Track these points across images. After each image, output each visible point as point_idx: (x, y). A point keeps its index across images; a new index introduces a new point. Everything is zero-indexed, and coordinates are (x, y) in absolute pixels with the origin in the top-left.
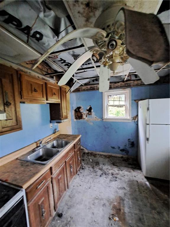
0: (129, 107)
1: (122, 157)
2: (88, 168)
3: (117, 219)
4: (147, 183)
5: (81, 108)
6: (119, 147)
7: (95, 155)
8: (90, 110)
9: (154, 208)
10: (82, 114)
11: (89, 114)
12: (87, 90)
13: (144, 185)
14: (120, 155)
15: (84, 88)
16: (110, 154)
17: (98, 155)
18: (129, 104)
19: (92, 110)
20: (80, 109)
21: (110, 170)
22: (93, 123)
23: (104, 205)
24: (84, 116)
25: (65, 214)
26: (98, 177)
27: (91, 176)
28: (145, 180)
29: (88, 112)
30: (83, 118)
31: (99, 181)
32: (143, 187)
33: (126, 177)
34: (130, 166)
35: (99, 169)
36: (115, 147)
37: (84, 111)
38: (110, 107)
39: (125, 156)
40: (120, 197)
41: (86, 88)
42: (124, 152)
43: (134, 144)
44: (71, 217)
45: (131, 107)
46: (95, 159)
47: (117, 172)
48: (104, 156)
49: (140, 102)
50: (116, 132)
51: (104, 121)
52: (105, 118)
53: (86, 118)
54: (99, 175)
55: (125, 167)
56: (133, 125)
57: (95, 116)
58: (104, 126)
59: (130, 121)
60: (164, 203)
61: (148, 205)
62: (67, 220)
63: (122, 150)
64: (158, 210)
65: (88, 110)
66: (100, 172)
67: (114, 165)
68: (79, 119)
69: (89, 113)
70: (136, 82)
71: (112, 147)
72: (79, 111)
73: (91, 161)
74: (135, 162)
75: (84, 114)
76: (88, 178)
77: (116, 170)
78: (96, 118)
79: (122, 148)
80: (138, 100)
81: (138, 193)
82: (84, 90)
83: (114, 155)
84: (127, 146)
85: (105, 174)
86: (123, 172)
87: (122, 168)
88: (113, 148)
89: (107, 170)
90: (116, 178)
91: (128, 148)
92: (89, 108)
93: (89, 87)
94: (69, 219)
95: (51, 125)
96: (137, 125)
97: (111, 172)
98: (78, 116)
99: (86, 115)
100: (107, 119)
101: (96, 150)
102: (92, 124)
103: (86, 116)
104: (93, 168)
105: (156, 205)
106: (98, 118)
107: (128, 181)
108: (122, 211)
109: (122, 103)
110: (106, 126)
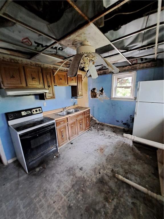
2: (94, 131)
3: (99, 151)
4: (132, 144)
6: (122, 121)
10: (96, 94)
11: (102, 94)
13: (128, 144)
14: (122, 128)
16: (114, 126)
17: (106, 125)
22: (104, 101)
25: (74, 144)
26: (99, 135)
27: (95, 134)
29: (100, 92)
30: (96, 97)
35: (102, 132)
37: (97, 92)
38: (118, 88)
39: (126, 129)
42: (126, 126)
45: (135, 88)
46: (102, 127)
52: (113, 97)
67: (114, 132)
70: (142, 65)
72: (94, 91)
73: (99, 128)
77: (113, 135)
78: (106, 97)
81: (120, 147)
83: (118, 127)
84: (129, 120)
88: (118, 121)
89: (107, 134)
90: (111, 138)
91: (129, 123)
92: (101, 89)
93: (102, 71)
95: (72, 100)
103: (99, 96)
107: (118, 141)
108: (104, 150)
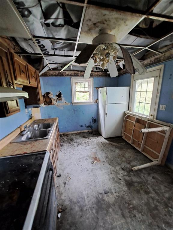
0: (92, 93)
1: (88, 132)
2: (65, 144)
3: (96, 162)
4: (106, 141)
5: (50, 93)
6: (86, 125)
7: (67, 135)
8: (59, 96)
9: (112, 151)
10: (52, 100)
11: (59, 100)
12: (55, 75)
13: (105, 142)
14: (86, 131)
15: (52, 72)
16: (79, 132)
17: (70, 134)
18: (92, 90)
19: (62, 96)
20: (49, 95)
21: (83, 141)
22: (64, 108)
23: (86, 159)
24: (54, 102)
25: (62, 174)
26: (76, 147)
27: (71, 148)
28: (105, 140)
29: (57, 97)
30: (52, 104)
31: (78, 149)
32: (105, 143)
33: (94, 142)
34: (95, 135)
35: (75, 143)
36: (83, 125)
37: (53, 97)
38: (77, 93)
39: (90, 131)
40: (94, 152)
41: (54, 73)
42: (89, 128)
43: (96, 120)
44: (67, 174)
45: (93, 93)
46: (68, 137)
47: (88, 141)
48: (75, 134)
49: (100, 89)
50: (83, 113)
51: (73, 104)
52: (74, 102)
53: (56, 104)
54: (76, 146)
55: (92, 136)
56: (95, 107)
57: (65, 101)
58: (74, 109)
59: (93, 104)
60: (116, 147)
61: (109, 150)
62: (66, 176)
63: (88, 127)
64: (114, 150)
65: (57, 96)
66: (76, 145)
67: (84, 138)
68: (49, 105)
69: (59, 98)
70: (96, 73)
71: (80, 126)
72: (48, 96)
73: (66, 139)
74: (97, 133)
75: (54, 99)
76: (69, 150)
77: (86, 140)
78: (66, 102)
79: (87, 125)
80: (97, 88)
81: (103, 147)
82: (52, 75)
83: (82, 131)
84: (91, 123)
85: (81, 144)
86: (91, 140)
87: (90, 138)
88: (82, 126)
89: (81, 142)
90: (88, 144)
91: (92, 124)
92: (58, 93)
93: (57, 72)
94: (67, 175)
95: (26, 110)
96: (98, 106)
97: (83, 142)
98: (47, 102)
99: (55, 100)
100: (76, 103)
101: (67, 131)
102: (62, 108)
103: (56, 102)
104: (70, 143)
105: (112, 149)
106: (67, 103)
107: (96, 143)
108: (97, 158)
109: (87, 89)
110: (75, 109)
